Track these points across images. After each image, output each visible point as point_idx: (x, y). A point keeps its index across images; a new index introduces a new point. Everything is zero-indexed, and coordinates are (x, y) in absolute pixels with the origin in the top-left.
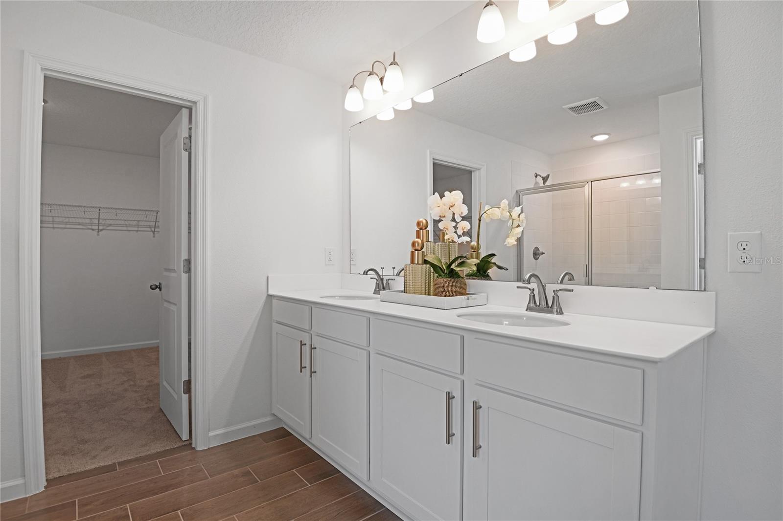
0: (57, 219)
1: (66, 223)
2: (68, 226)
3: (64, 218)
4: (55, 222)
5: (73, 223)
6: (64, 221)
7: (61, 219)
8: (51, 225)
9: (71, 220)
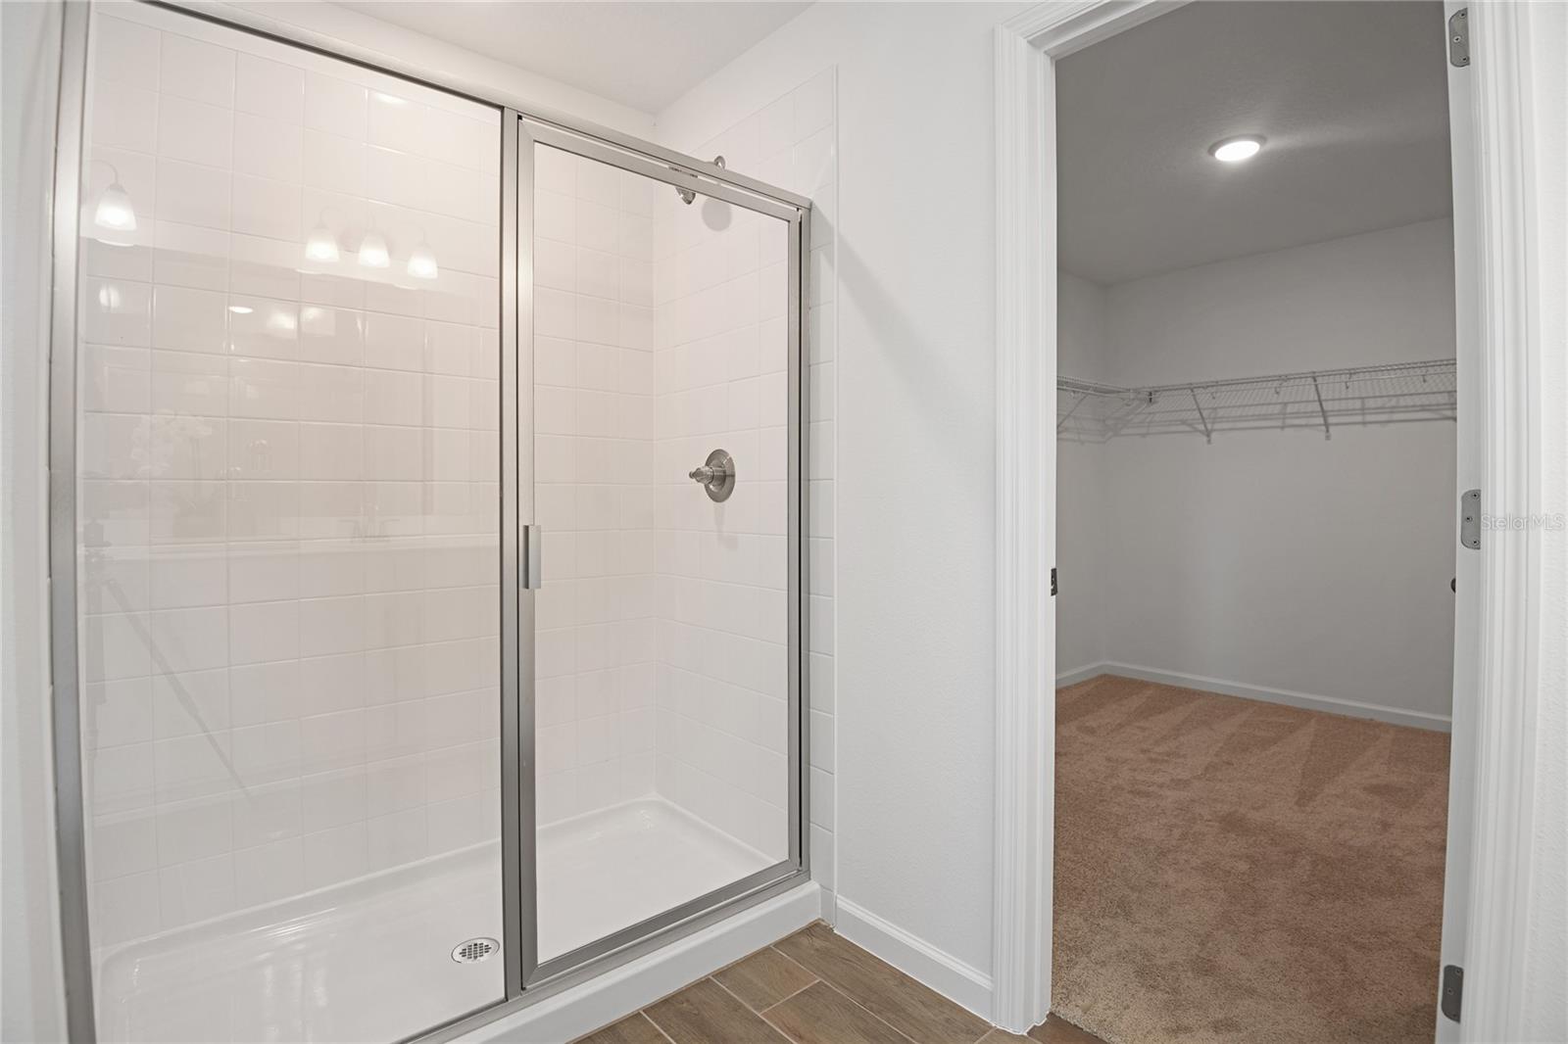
0: (1371, 403)
1: (1393, 410)
2: (1396, 417)
3: (1386, 399)
4: (1369, 409)
5: (1407, 409)
6: (1388, 405)
7: (1379, 402)
8: (1359, 419)
9: (1403, 402)
